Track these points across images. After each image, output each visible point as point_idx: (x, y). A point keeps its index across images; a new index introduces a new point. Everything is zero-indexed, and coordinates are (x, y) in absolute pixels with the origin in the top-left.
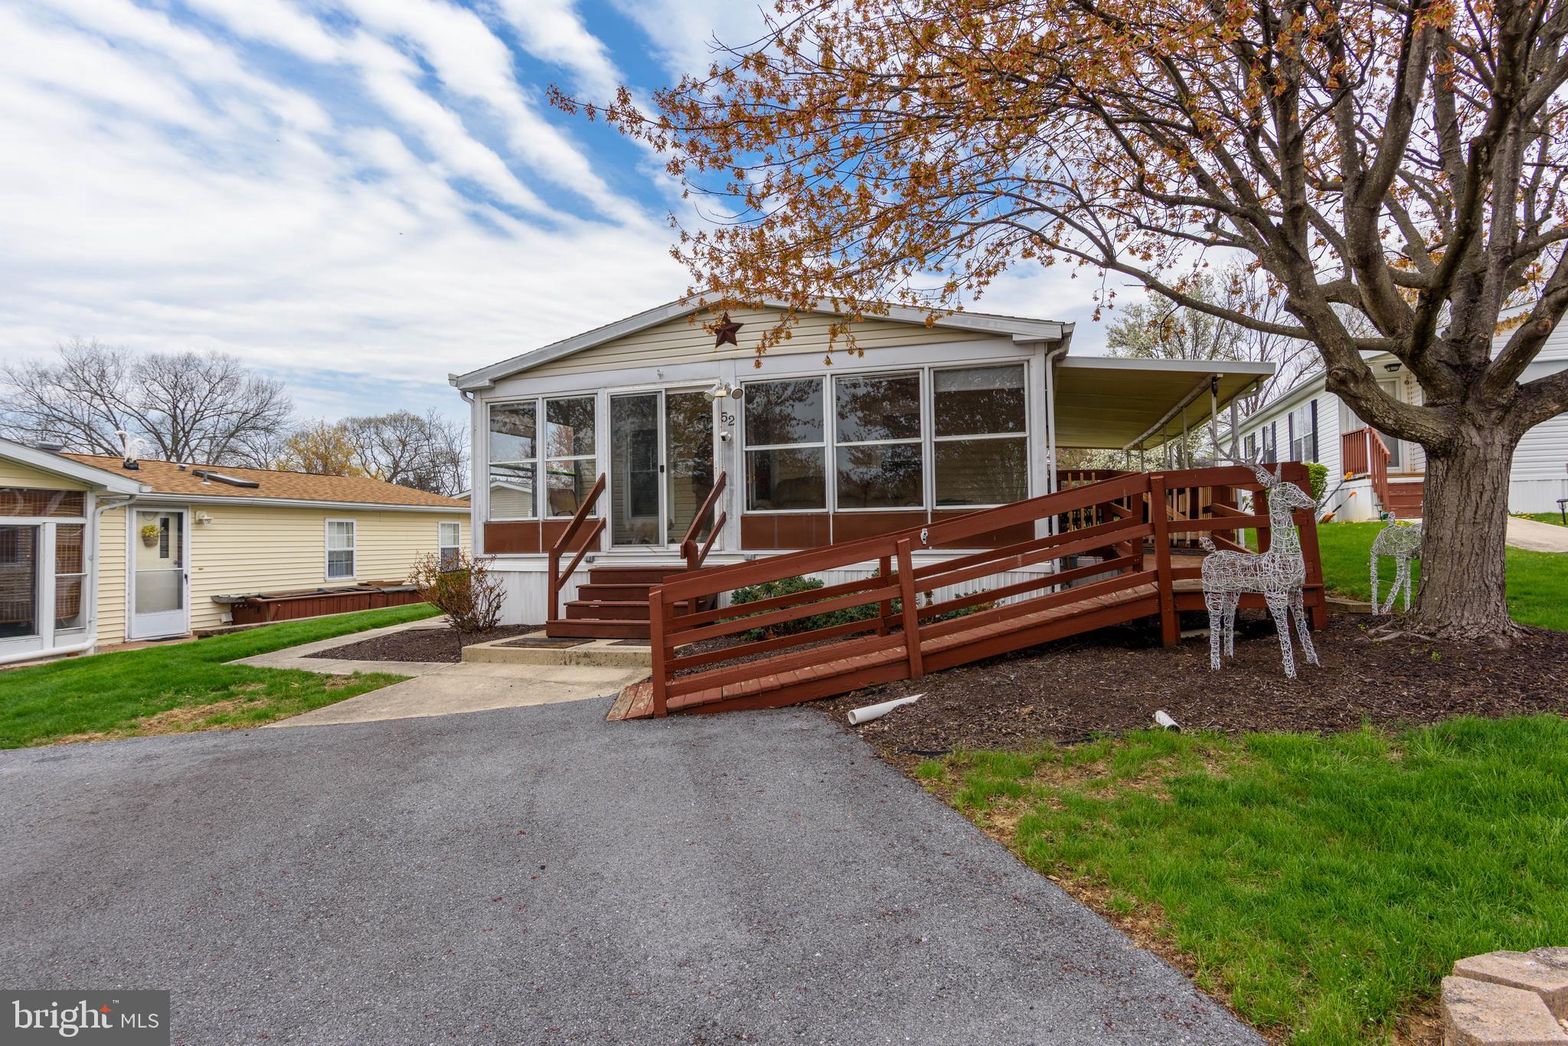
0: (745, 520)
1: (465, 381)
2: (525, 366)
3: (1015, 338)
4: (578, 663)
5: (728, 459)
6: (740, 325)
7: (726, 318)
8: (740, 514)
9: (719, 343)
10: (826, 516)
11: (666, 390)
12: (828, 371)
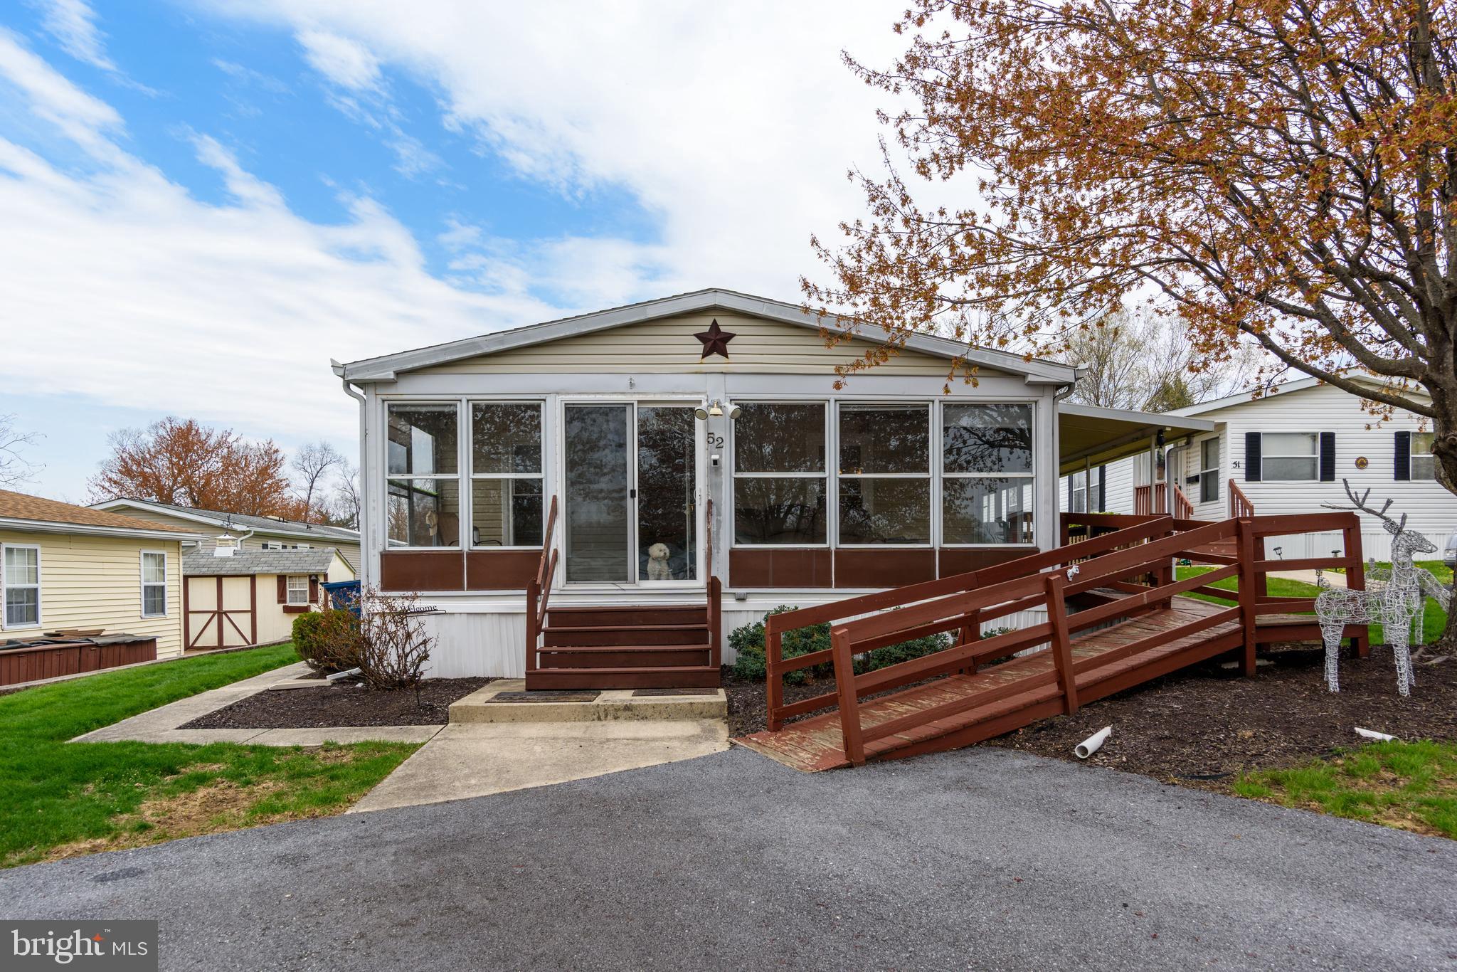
0: (733, 553)
1: (357, 371)
2: (449, 358)
3: (1030, 378)
4: (616, 718)
5: (714, 486)
6: (732, 336)
7: (715, 326)
8: (728, 549)
9: (705, 355)
10: (827, 553)
11: (639, 402)
12: (834, 395)
